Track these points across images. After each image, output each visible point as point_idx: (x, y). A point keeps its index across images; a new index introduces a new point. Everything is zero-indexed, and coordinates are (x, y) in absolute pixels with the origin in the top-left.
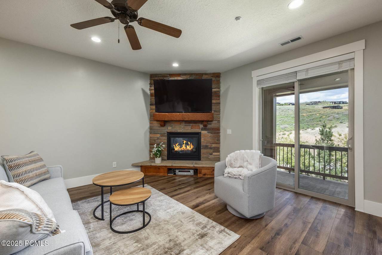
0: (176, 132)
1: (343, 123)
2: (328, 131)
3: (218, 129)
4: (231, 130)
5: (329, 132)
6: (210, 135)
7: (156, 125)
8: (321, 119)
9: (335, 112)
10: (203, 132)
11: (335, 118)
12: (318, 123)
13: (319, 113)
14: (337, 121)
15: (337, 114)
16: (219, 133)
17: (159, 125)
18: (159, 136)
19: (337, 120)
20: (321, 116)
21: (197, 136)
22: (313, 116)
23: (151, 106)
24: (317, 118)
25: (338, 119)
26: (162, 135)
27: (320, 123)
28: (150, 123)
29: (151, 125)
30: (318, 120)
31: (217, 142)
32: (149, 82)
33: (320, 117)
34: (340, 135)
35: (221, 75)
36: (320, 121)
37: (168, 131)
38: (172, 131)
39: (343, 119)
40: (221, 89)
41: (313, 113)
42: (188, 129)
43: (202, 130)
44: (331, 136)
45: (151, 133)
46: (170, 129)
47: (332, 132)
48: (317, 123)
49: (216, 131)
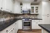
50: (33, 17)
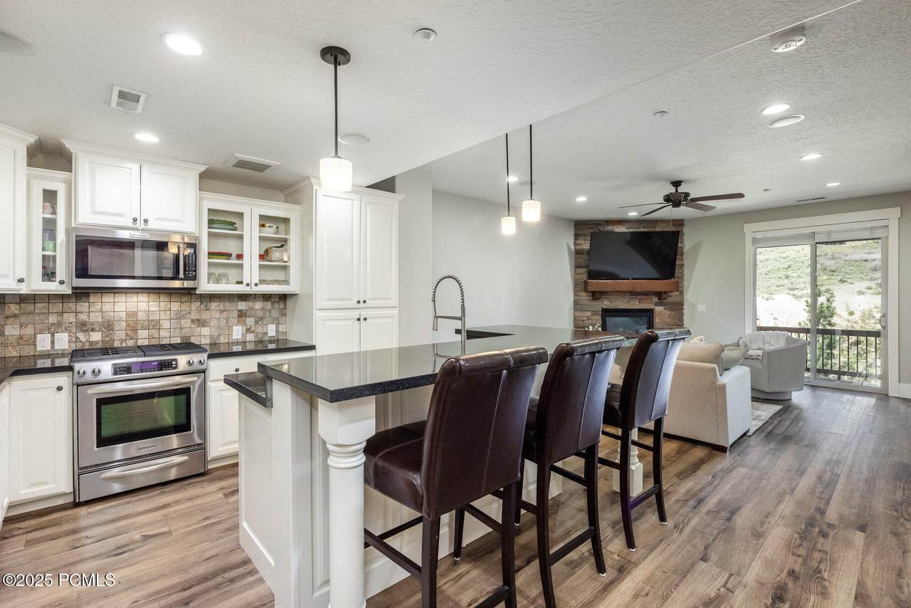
0: (616, 308)
1: (846, 281)
2: (825, 306)
3: (681, 304)
4: (705, 306)
5: (828, 307)
6: (668, 312)
7: (584, 297)
8: (789, 273)
9: (826, 255)
10: (658, 309)
11: (825, 270)
12: (782, 282)
13: (783, 255)
14: (833, 277)
15: (830, 259)
16: (683, 309)
17: (590, 298)
18: (589, 314)
19: (833, 275)
20: (790, 263)
21: (649, 314)
22: (767, 263)
23: (577, 270)
24: (778, 269)
25: (833, 271)
26: (594, 313)
27: (786, 281)
28: (575, 295)
29: (577, 298)
30: (780, 276)
31: (679, 323)
32: (573, 233)
33: (786, 266)
34: (851, 313)
35: (685, 223)
36: (787, 277)
37: (604, 307)
38: (610, 308)
39: (847, 273)
40: (685, 243)
41: (767, 257)
42: (635, 304)
43: (656, 305)
44: (832, 316)
45: (575, 310)
46: (607, 304)
47: (835, 308)
48: (778, 284)
49: (678, 307)
50: (237, 332)
